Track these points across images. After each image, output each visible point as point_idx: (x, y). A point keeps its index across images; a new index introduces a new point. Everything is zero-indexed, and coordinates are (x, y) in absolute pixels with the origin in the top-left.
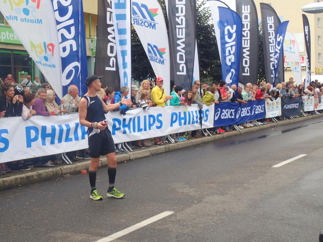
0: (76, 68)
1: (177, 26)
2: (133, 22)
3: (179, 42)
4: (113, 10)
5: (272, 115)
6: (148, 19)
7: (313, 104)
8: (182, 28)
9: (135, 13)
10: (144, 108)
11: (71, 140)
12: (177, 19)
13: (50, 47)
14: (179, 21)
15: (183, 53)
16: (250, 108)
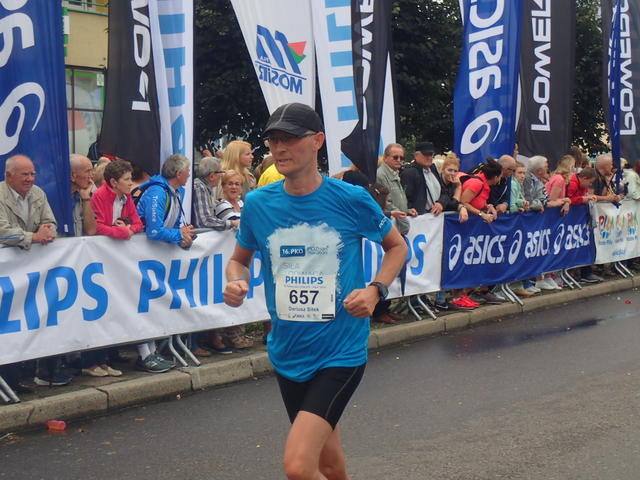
5: (614, 254)
11: (16, 326)
16: (549, 231)
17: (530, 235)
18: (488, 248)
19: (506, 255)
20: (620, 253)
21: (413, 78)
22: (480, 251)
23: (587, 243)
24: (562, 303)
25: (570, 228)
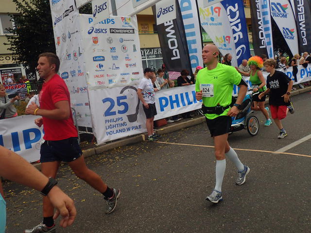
0: (243, 48)
1: (299, 14)
2: (272, 15)
3: (301, 24)
4: (261, 10)
6: (282, 12)
8: (302, 14)
9: (273, 9)
10: (285, 69)
12: (298, 9)
13: (228, 38)
14: (300, 10)
15: (304, 31)
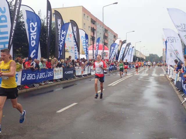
5: (57, 77)
7: (81, 71)
16: (45, 73)
17: (40, 74)
18: (32, 76)
19: (36, 78)
20: (58, 77)
21: (19, 42)
22: (30, 77)
23: (52, 75)
24: (46, 87)
25: (49, 72)
